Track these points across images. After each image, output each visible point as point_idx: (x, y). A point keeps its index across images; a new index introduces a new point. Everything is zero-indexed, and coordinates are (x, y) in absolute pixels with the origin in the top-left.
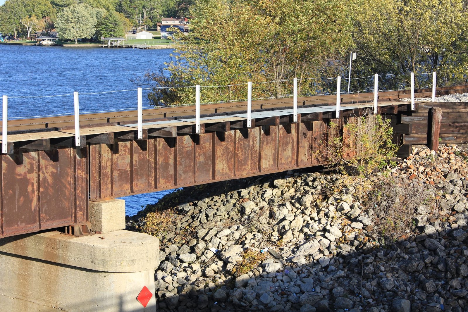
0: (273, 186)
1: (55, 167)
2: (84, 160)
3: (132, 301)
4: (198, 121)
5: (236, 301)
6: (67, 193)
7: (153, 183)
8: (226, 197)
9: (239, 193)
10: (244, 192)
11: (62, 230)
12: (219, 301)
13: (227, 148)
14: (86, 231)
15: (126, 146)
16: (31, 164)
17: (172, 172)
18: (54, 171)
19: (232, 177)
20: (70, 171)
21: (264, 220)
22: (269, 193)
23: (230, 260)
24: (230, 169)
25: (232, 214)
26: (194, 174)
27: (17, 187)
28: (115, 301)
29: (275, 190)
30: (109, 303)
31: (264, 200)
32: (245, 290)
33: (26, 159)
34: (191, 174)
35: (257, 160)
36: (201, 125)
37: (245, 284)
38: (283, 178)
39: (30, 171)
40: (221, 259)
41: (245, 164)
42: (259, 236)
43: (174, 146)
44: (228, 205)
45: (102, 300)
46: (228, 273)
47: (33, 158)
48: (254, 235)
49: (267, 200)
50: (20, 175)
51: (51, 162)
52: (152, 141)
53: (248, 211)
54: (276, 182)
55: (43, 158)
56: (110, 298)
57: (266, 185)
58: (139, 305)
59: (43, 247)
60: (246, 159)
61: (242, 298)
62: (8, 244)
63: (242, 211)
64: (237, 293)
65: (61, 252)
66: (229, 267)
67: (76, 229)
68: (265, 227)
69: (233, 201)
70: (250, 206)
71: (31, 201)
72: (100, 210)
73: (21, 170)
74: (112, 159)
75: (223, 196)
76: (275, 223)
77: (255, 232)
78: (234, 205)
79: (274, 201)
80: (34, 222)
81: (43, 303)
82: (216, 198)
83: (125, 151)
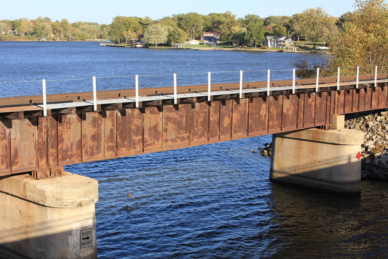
0: (380, 115)
1: (320, 100)
2: (329, 97)
3: (354, 158)
5: (377, 164)
6: (323, 111)
7: (351, 109)
8: (357, 120)
9: (364, 118)
10: (367, 117)
11: (319, 127)
12: (368, 164)
13: (376, 95)
14: (330, 128)
15: (343, 92)
16: (313, 98)
17: (357, 105)
18: (320, 101)
19: (377, 108)
20: (325, 102)
21: (380, 129)
22: (379, 118)
23: (369, 147)
24: (376, 105)
25: (362, 127)
26: (364, 106)
27: (308, 107)
28: (347, 158)
29: (382, 117)
30: (344, 158)
31: (377, 121)
32: (381, 159)
33: (311, 96)
35: (386, 101)
36: (377, 83)
37: (379, 157)
38: (384, 111)
39: (313, 101)
40: (364, 147)
42: (379, 137)
43: (358, 93)
44: (359, 123)
45: (341, 157)
46: (369, 153)
47: (313, 95)
48: (376, 137)
49: (378, 121)
50: (309, 102)
51: (319, 98)
52: (351, 90)
53: (370, 126)
54: (381, 113)
55: (317, 96)
56: (345, 156)
57: (376, 115)
59: (311, 135)
60: (382, 100)
61: (379, 163)
62: (292, 134)
63: (367, 126)
64: (377, 161)
65: (321, 136)
66: (369, 150)
67: (326, 127)
68: (382, 133)
69: (362, 122)
70: (371, 124)
71: (312, 114)
72: (336, 119)
73: (310, 100)
74: (338, 97)
75: (355, 119)
76: (385, 131)
77: (376, 135)
78: (363, 123)
79: (382, 122)
80: (312, 123)
81: (309, 159)
83: (342, 94)
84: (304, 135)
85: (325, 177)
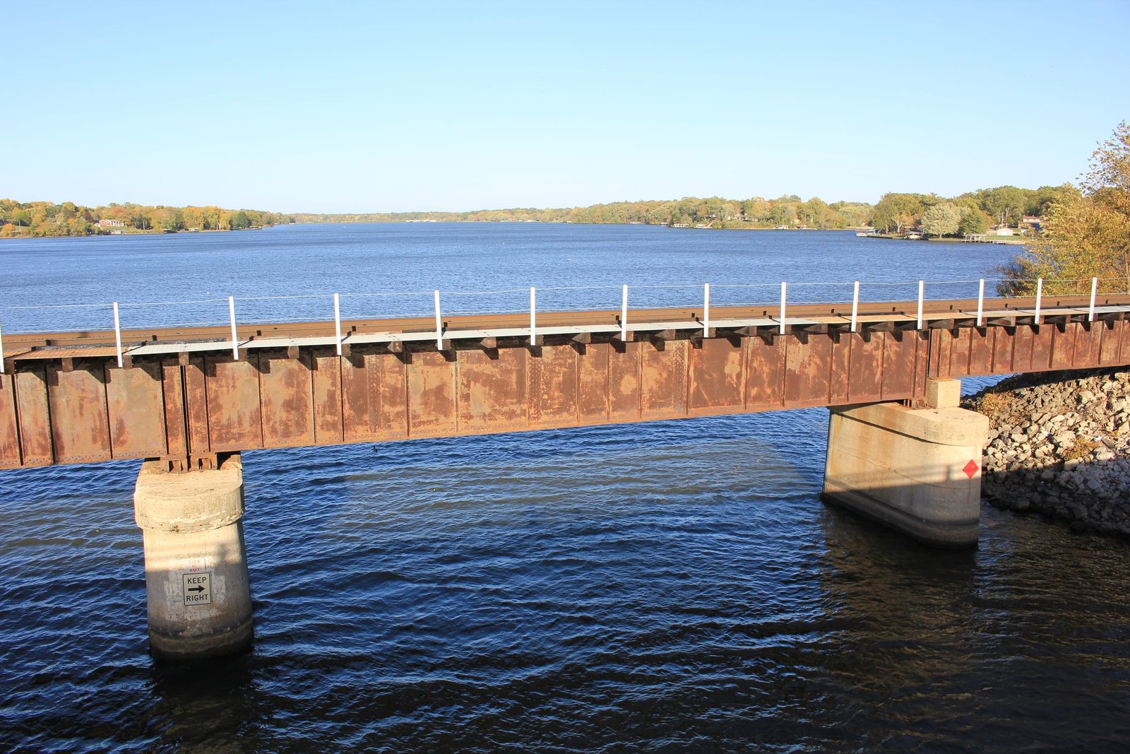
0: (1113, 379)
1: (899, 346)
2: (925, 341)
3: (958, 471)
4: (1038, 313)
5: (1063, 483)
6: (908, 370)
7: (990, 367)
8: (1064, 385)
9: (1078, 383)
10: (1083, 382)
11: (901, 402)
12: (1046, 481)
13: (1067, 339)
14: (922, 405)
15: (965, 332)
16: (878, 343)
17: (1009, 358)
18: (898, 349)
19: (1070, 367)
20: (912, 351)
21: (1101, 409)
22: (1109, 385)
23: (1061, 444)
24: (1068, 360)
25: (1068, 401)
26: (1031, 361)
27: (864, 362)
28: (943, 469)
29: (1115, 383)
30: (937, 470)
31: (1103, 391)
32: (1073, 474)
33: (873, 338)
34: (1028, 361)
35: (1097, 352)
36: (1041, 316)
37: (1074, 468)
38: (1125, 371)
39: (876, 348)
40: (1052, 443)
41: (1085, 356)
42: (1093, 424)
43: (1013, 334)
44: (1064, 393)
45: (931, 467)
46: (1058, 456)
47: (879, 337)
48: (1089, 424)
49: (1105, 391)
50: (867, 351)
51: (895, 342)
52: (992, 328)
53: (1084, 400)
54: (1117, 375)
55: (888, 338)
56: (939, 466)
57: (1107, 377)
58: (964, 476)
59: (883, 416)
60: (1086, 351)
61: (1069, 481)
62: (854, 410)
63: (1079, 400)
64: (1064, 476)
65: (898, 421)
66: (1059, 451)
67: (914, 402)
68: (1102, 417)
69: (1070, 390)
70: (1087, 396)
71: (875, 375)
72: (937, 388)
73: (868, 347)
74: (952, 343)
75: (1061, 384)
76: (1111, 414)
77: (1090, 420)
78: (1071, 394)
79: (1112, 393)
80: (876, 393)
81: (880, 464)
82: (1053, 385)
83: (965, 336)
84: (872, 414)
85: (903, 504)
